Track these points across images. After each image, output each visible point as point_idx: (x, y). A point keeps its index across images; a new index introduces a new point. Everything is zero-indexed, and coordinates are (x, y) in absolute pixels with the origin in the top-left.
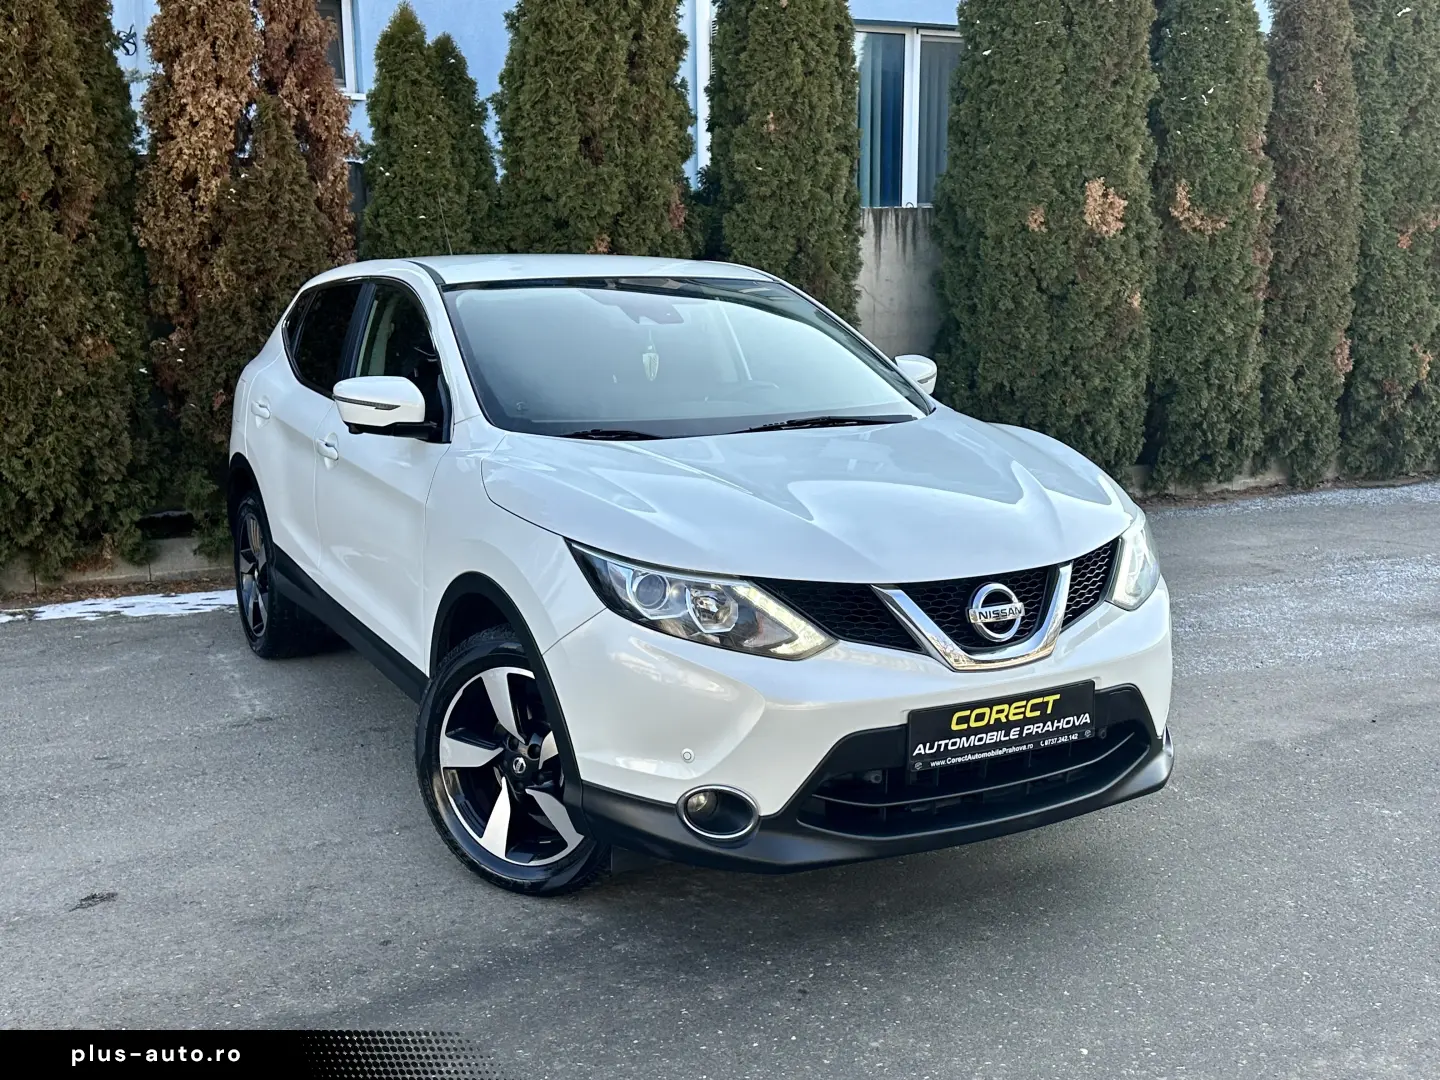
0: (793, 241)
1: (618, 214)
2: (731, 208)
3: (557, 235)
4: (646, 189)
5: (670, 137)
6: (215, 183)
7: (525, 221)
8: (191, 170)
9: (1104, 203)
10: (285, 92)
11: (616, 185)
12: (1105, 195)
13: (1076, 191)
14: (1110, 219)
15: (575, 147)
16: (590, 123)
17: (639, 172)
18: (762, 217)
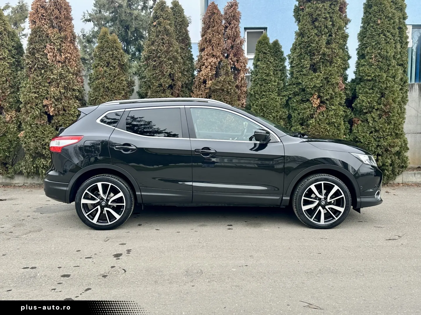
0: (379, 93)
1: (321, 87)
2: (359, 84)
3: (302, 93)
4: (330, 79)
5: (339, 64)
6: (210, 82)
7: (293, 89)
8: (205, 79)
10: (230, 58)
11: (320, 78)
15: (308, 68)
16: (313, 61)
17: (328, 74)
18: (369, 86)
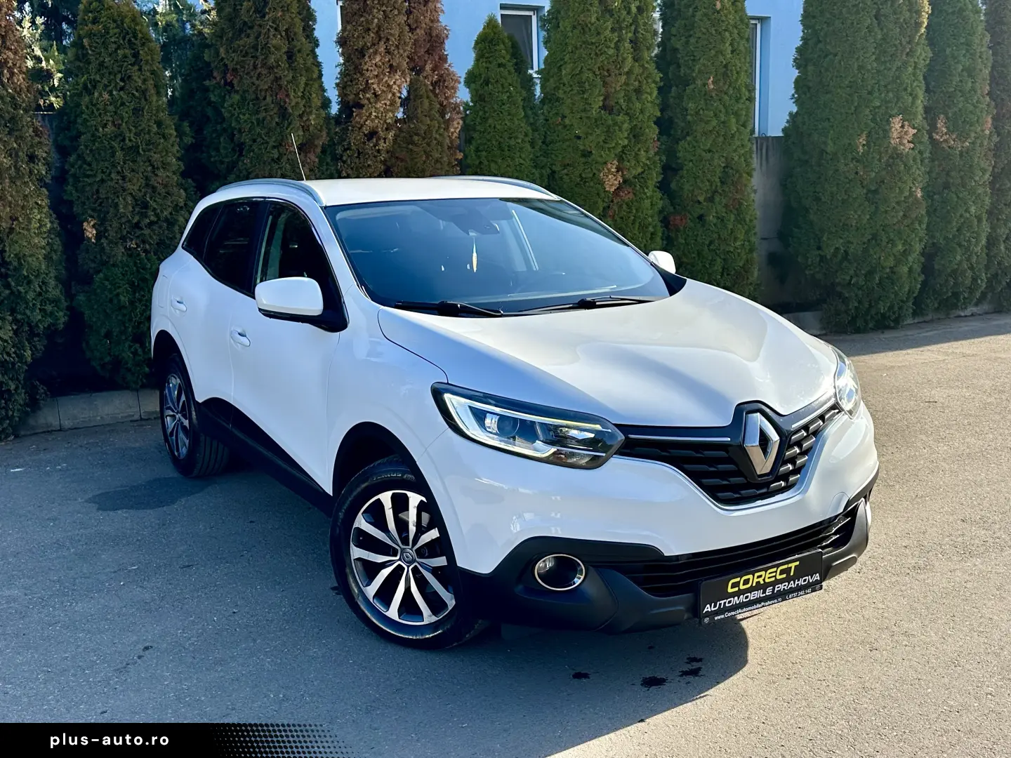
1: (624, 146)
3: (583, 160)
7: (561, 152)
8: (374, 126)
9: (902, 131)
12: (902, 127)
13: (884, 123)
14: (906, 141)
15: (601, 103)
16: (609, 88)
17: (637, 118)
18: (705, 144)
